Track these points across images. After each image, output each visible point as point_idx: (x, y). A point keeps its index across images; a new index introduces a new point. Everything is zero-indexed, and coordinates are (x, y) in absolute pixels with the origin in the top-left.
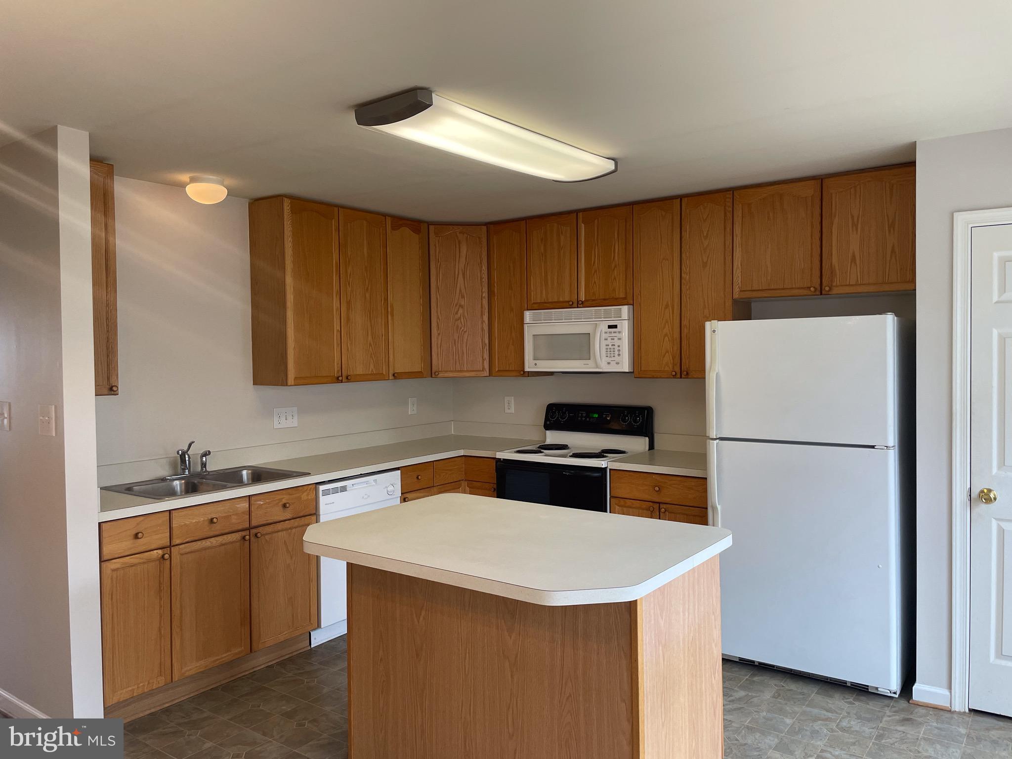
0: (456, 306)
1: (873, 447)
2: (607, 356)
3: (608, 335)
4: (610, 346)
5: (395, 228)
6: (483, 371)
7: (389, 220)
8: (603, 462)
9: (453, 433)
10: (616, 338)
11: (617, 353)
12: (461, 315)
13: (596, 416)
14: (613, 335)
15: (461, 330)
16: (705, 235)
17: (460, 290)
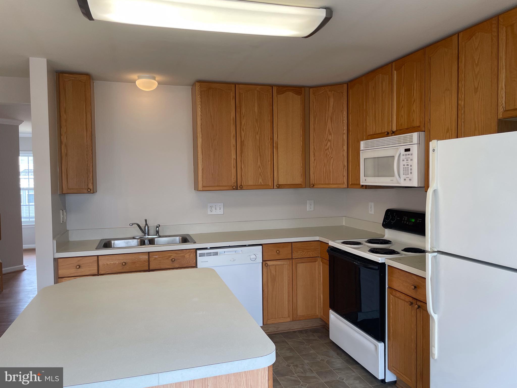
0: (326, 140)
2: (404, 174)
3: (405, 157)
4: (406, 166)
5: (279, 92)
6: (343, 184)
7: (275, 89)
8: (380, 259)
9: (344, 224)
10: (409, 159)
11: (410, 171)
12: (329, 147)
13: (413, 220)
14: (408, 156)
15: (329, 157)
16: (476, 62)
17: (329, 130)
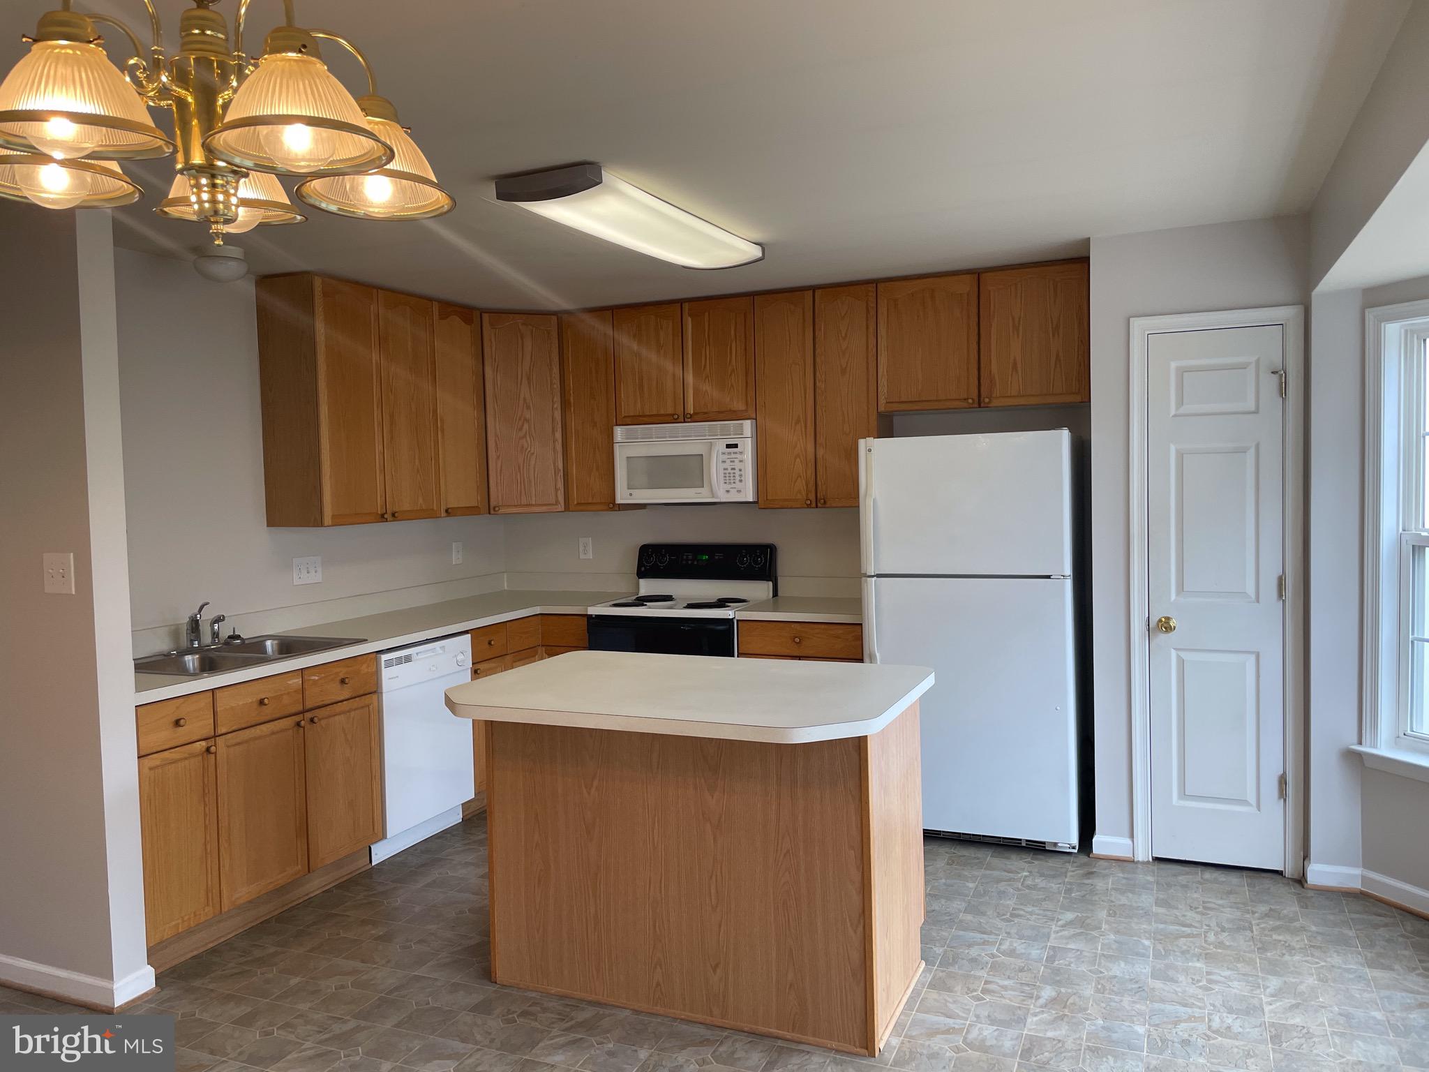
0: (520, 419)
1: (1048, 577)
2: (726, 483)
3: (726, 457)
4: (730, 471)
5: (444, 316)
6: (556, 504)
7: (435, 305)
8: (730, 612)
9: (506, 588)
10: (736, 461)
11: (738, 478)
12: (526, 433)
13: (705, 557)
14: (733, 456)
15: (528, 451)
16: (843, 335)
17: (525, 399)
